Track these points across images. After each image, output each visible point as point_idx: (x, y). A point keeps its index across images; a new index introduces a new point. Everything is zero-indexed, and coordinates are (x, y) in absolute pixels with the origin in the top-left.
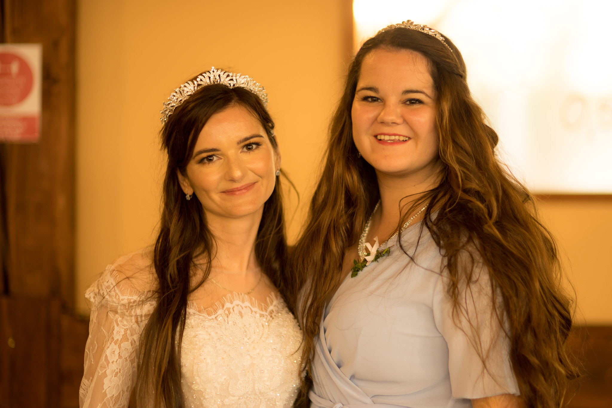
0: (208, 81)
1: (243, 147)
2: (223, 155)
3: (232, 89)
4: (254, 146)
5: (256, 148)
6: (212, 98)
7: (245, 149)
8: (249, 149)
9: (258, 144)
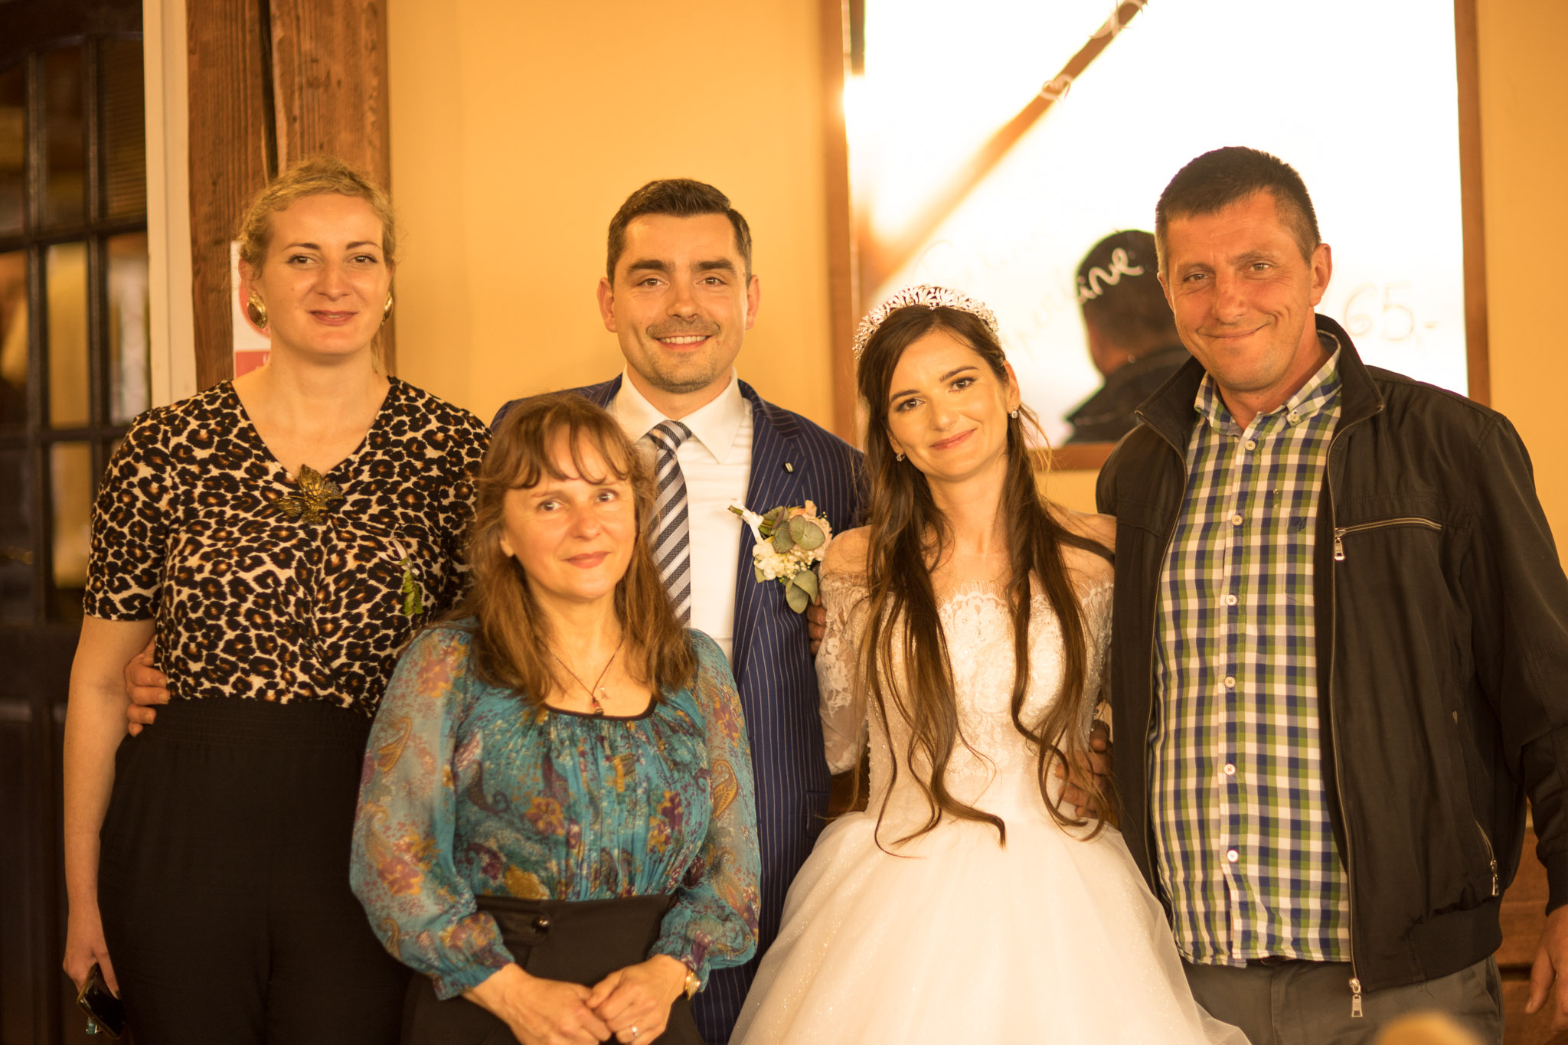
0: (903, 303)
1: (952, 384)
2: (925, 397)
3: (936, 310)
4: (967, 382)
5: (970, 384)
6: (906, 324)
7: (955, 387)
8: (961, 387)
9: (971, 380)
